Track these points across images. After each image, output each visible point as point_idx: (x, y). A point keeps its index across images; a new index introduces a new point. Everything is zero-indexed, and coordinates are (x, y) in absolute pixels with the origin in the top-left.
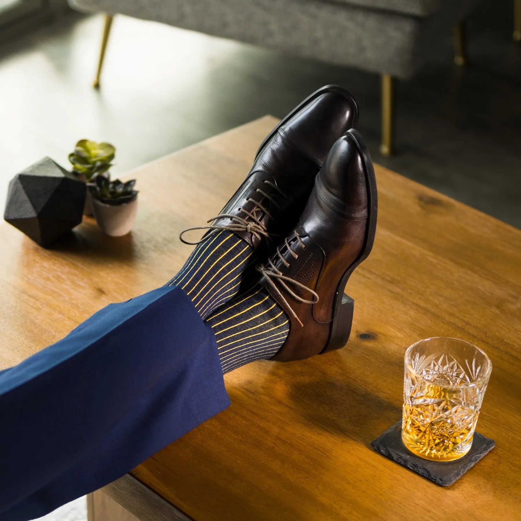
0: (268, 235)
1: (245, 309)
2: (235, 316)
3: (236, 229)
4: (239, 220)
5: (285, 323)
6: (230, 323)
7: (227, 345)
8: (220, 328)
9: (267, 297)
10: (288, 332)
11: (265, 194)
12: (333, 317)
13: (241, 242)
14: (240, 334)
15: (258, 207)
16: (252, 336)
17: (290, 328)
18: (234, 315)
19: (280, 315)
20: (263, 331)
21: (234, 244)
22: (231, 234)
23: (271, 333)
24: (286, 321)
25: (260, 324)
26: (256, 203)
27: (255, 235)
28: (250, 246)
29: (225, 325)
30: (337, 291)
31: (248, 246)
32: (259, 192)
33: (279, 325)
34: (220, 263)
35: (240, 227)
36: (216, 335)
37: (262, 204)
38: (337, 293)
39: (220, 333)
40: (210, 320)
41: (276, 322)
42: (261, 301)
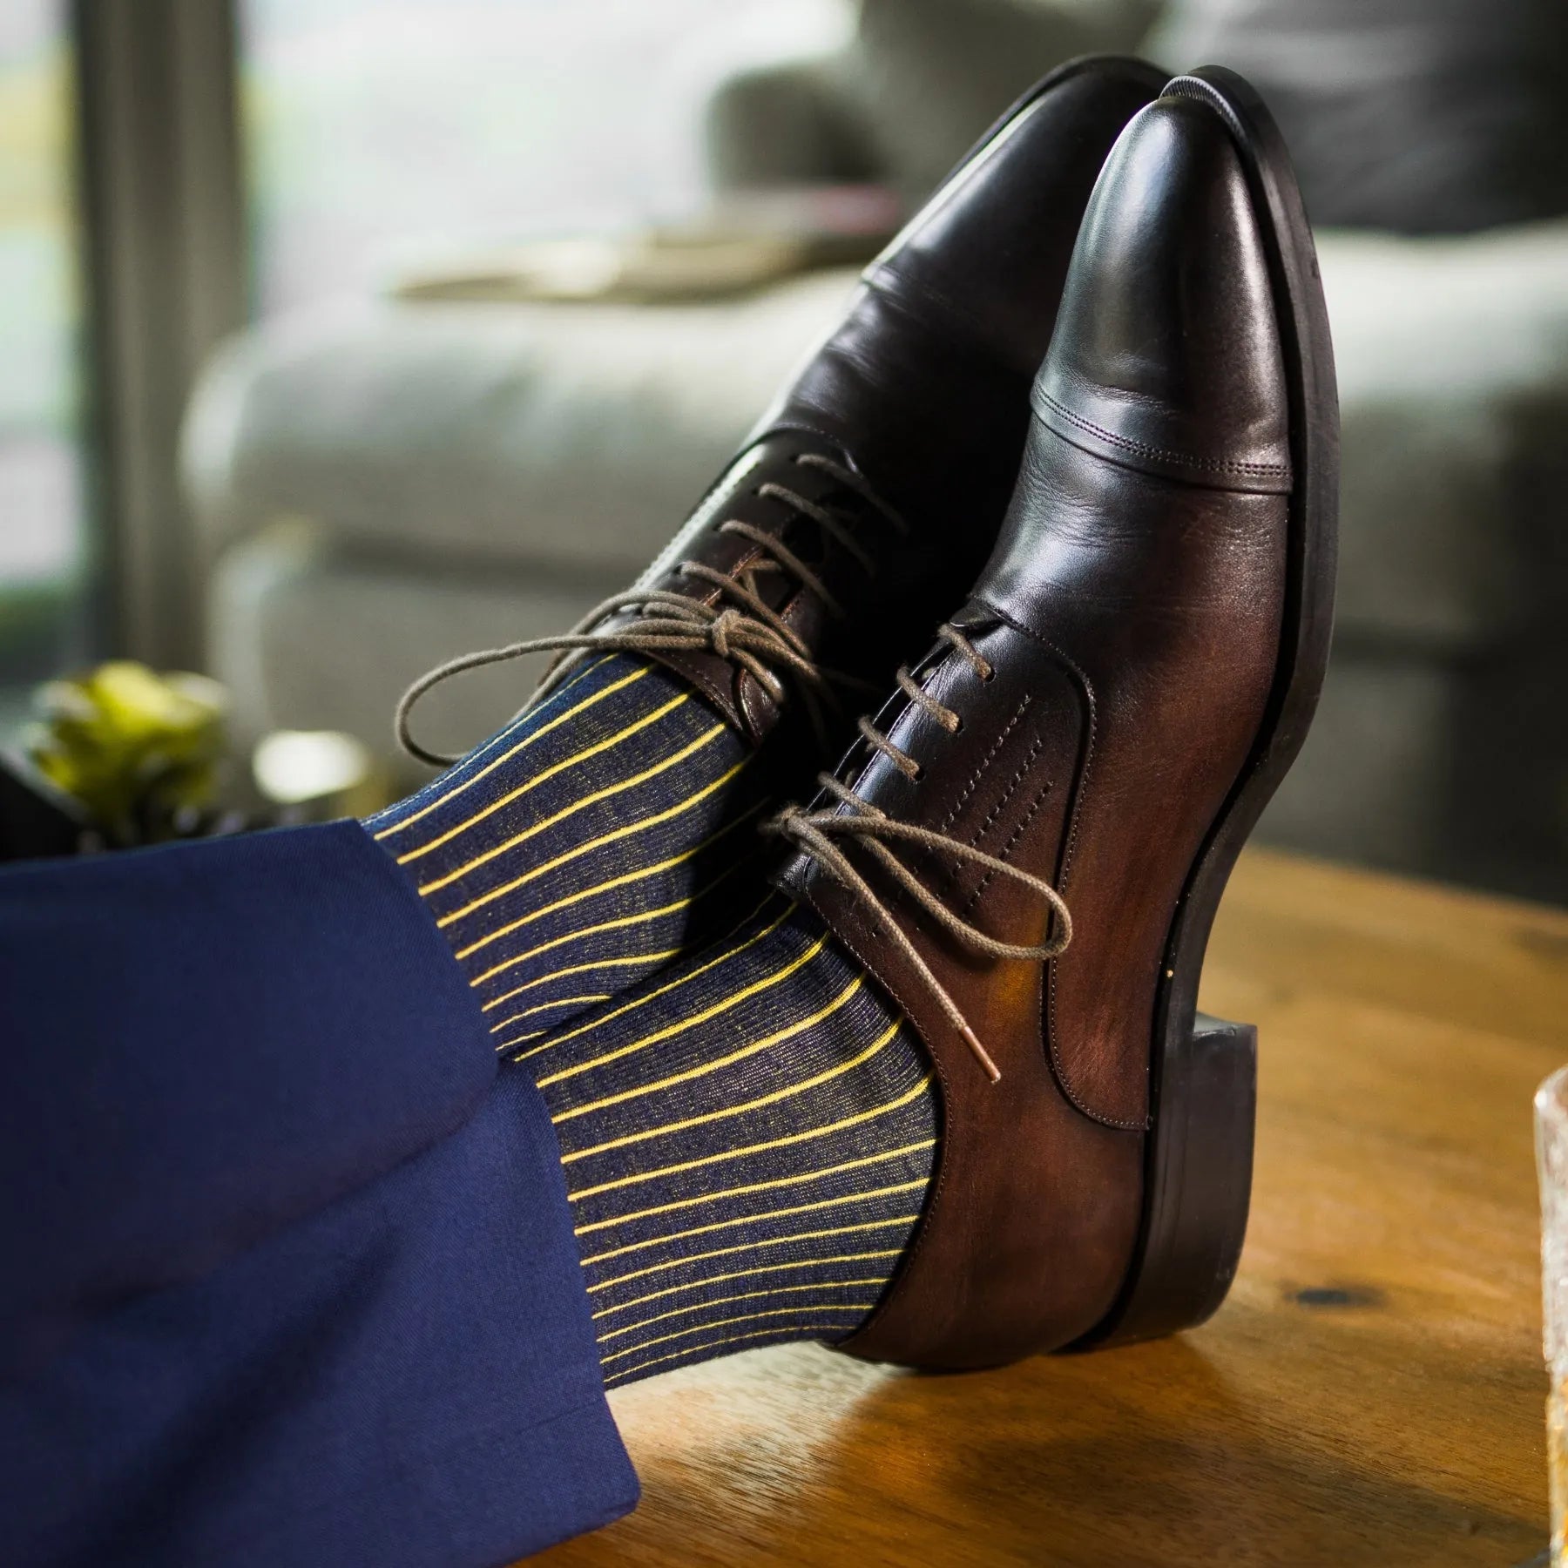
0: (818, 671)
1: (703, 1008)
2: (657, 1037)
3: (659, 640)
4: (674, 603)
5: (910, 1096)
6: (629, 1071)
7: (614, 1185)
8: (578, 1090)
9: (817, 948)
10: (930, 1158)
11: (798, 502)
12: (1154, 1103)
13: (684, 704)
14: (682, 1131)
15: (767, 554)
16: (747, 1151)
17: (940, 1132)
18: (651, 1034)
19: (885, 1048)
20: (803, 1130)
21: (651, 712)
22: (636, 670)
23: (846, 1145)
24: (918, 1081)
25: (783, 1087)
26: (759, 535)
27: (751, 672)
28: (731, 726)
29: (603, 1081)
30: (1167, 962)
31: (720, 728)
32: (771, 497)
33: (884, 1102)
34: (576, 778)
35: (677, 632)
36: (556, 1124)
37: (786, 540)
38: (1170, 973)
39: (578, 1117)
40: (528, 1058)
41: (865, 1087)
42: (786, 966)
